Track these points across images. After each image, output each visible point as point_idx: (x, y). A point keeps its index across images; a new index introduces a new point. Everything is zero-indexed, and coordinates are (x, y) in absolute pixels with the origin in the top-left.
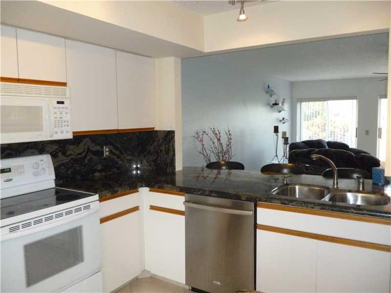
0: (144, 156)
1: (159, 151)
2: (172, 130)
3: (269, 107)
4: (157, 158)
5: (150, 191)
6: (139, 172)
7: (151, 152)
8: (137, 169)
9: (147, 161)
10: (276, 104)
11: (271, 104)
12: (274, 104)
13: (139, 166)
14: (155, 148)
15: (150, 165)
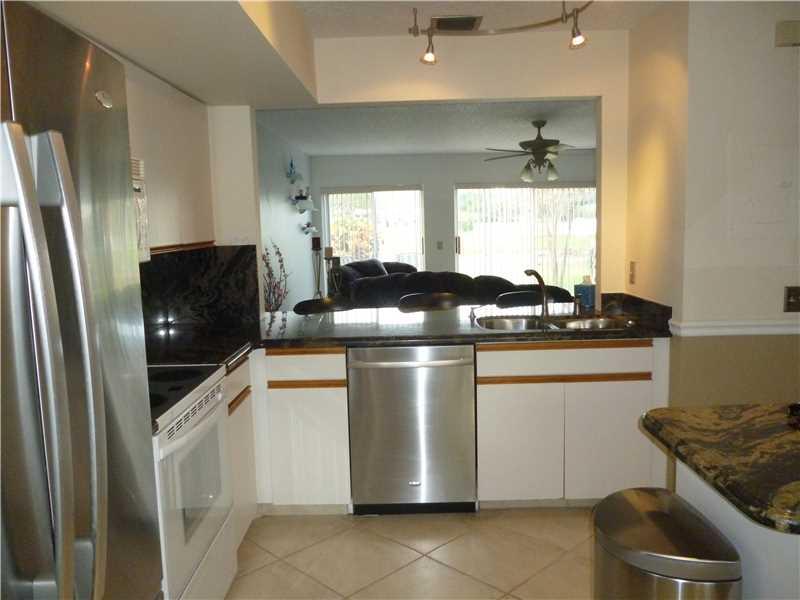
0: (186, 298)
1: (222, 286)
2: (251, 244)
3: (290, 202)
4: (217, 301)
5: (267, 354)
6: (172, 332)
7: (203, 290)
8: (167, 325)
9: (191, 309)
10: (301, 198)
11: (293, 198)
12: (298, 198)
13: (170, 320)
14: (210, 281)
15: (201, 315)
